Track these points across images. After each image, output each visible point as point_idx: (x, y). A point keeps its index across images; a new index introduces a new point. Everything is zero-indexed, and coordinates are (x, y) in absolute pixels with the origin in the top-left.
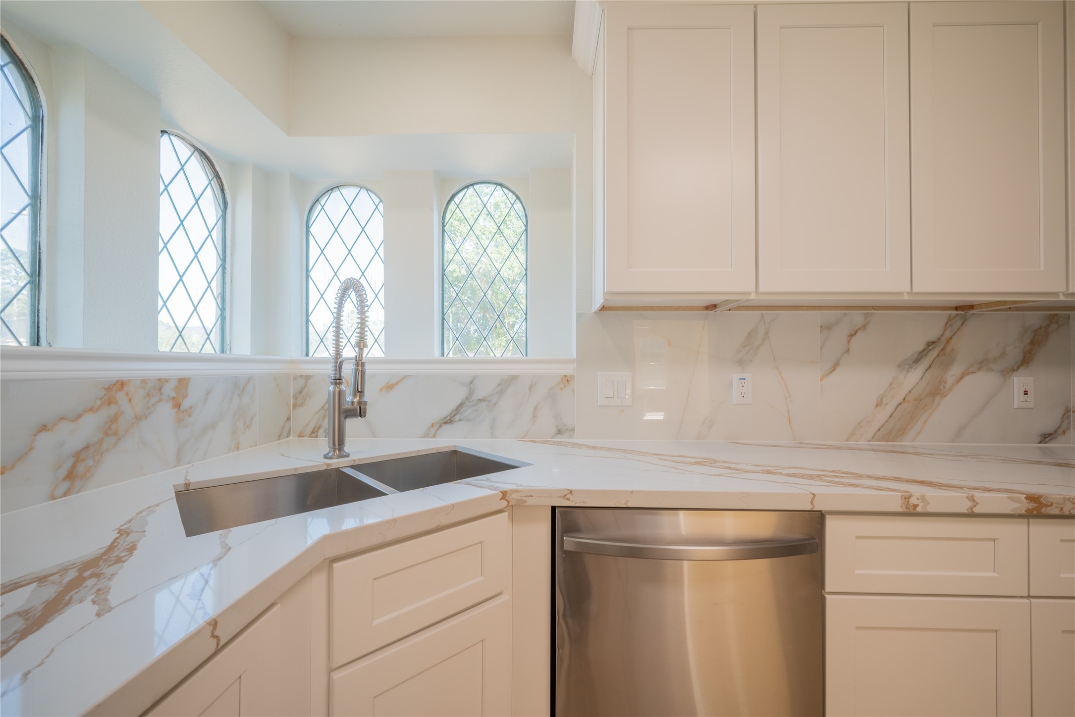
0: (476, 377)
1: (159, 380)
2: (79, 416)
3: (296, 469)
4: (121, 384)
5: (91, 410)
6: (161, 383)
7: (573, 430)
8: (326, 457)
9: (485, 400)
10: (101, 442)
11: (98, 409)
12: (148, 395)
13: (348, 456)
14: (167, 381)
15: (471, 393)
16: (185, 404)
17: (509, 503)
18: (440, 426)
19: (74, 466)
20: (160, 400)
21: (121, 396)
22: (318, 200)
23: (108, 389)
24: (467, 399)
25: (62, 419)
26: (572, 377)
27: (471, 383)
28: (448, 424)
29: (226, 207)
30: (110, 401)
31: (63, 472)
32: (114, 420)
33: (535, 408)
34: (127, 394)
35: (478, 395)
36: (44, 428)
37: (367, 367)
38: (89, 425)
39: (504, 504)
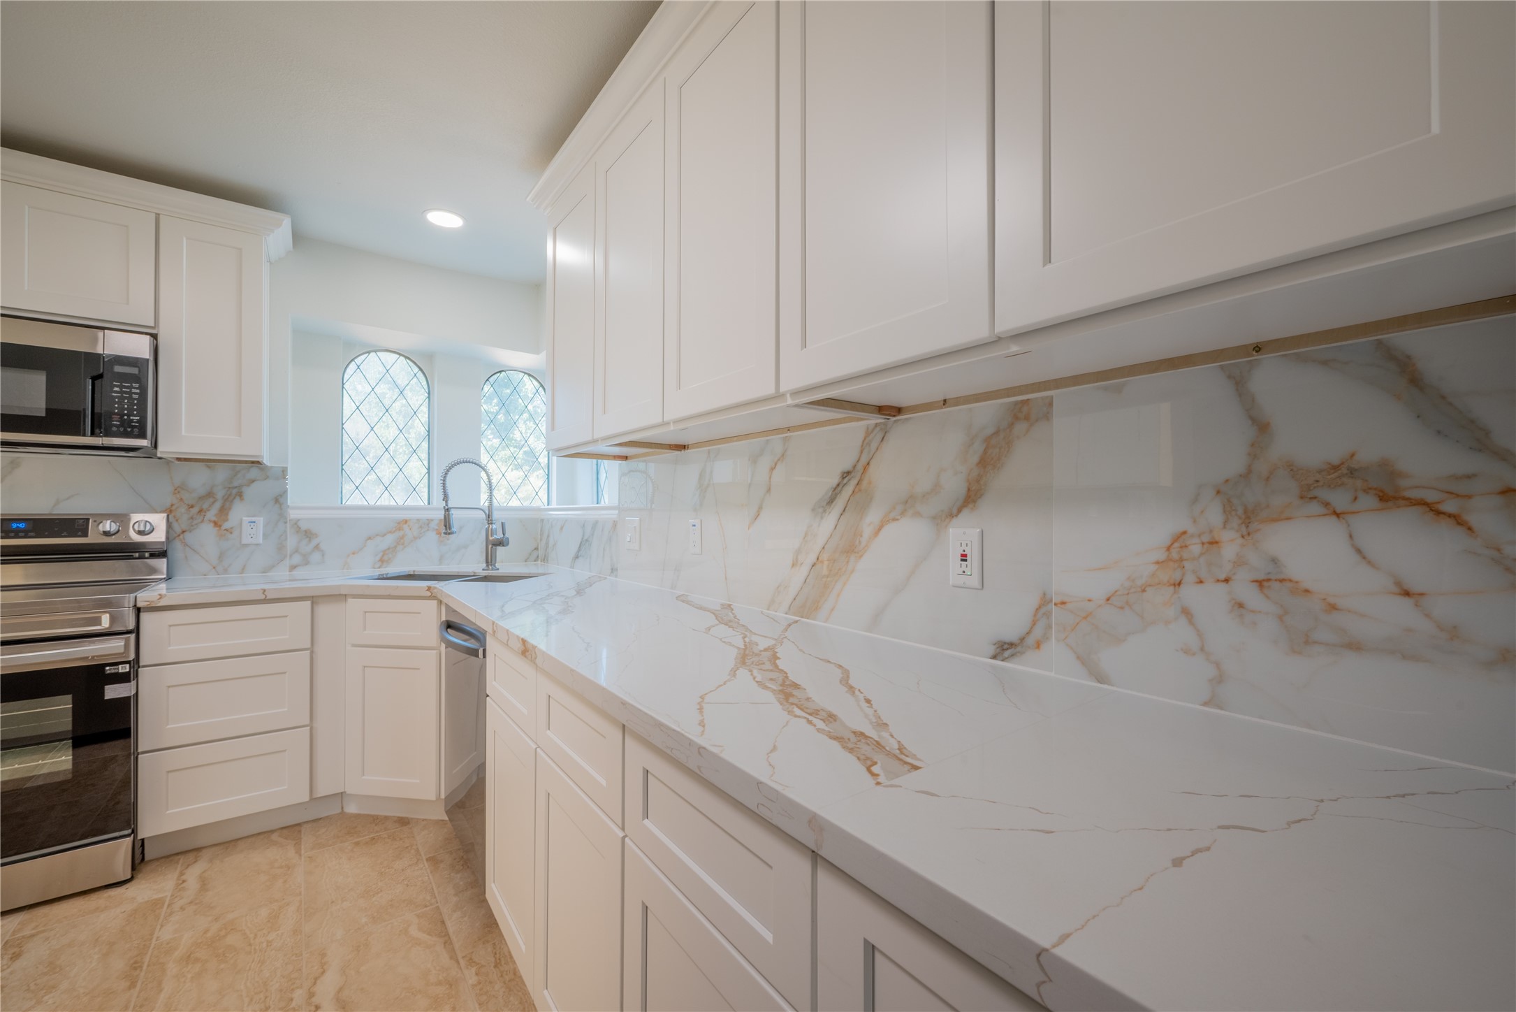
1: (428, 520)
2: (385, 535)
3: (458, 572)
4: (406, 521)
5: (390, 532)
7: (617, 569)
8: (483, 570)
9: (588, 540)
10: (395, 547)
11: (394, 532)
12: (421, 527)
13: (498, 569)
14: (432, 520)
17: (432, 594)
19: (383, 556)
20: (428, 530)
21: (405, 527)
23: (399, 523)
25: (377, 535)
26: (617, 522)
30: (400, 529)
31: (378, 558)
32: (402, 537)
33: (603, 550)
34: (409, 526)
35: (586, 536)
36: (370, 538)
37: (452, 512)
38: (390, 540)
39: (428, 594)
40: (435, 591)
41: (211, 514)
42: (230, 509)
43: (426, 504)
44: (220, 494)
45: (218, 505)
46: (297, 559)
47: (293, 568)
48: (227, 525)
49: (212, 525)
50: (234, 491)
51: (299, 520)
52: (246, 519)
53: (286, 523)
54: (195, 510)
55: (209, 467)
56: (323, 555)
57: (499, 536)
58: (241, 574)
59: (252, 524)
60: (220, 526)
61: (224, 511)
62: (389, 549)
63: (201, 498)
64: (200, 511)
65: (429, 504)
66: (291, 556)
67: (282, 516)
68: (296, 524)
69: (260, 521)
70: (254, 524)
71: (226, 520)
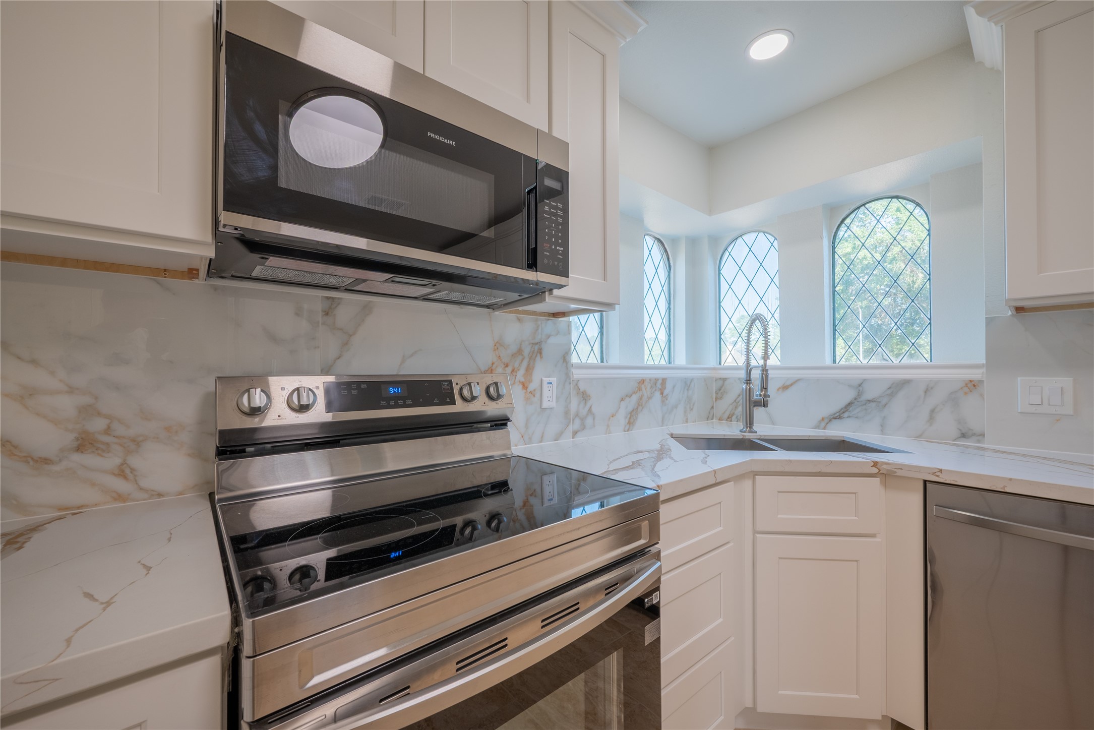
0: (864, 380)
1: (655, 379)
2: (631, 395)
3: (724, 435)
4: (643, 381)
5: (634, 392)
6: (657, 380)
7: (983, 435)
8: (741, 431)
9: (875, 401)
10: (637, 408)
11: (637, 392)
12: (652, 387)
13: (756, 432)
16: (665, 394)
17: (880, 471)
18: (830, 421)
19: (630, 418)
20: (656, 390)
21: (643, 386)
22: (726, 249)
23: (639, 383)
24: (856, 399)
25: (627, 396)
26: (981, 382)
27: (860, 386)
28: (837, 420)
29: (670, 269)
30: (640, 389)
31: (627, 421)
32: (641, 398)
34: (645, 386)
36: (622, 400)
38: (635, 398)
39: (875, 470)
40: (885, 466)
41: (520, 375)
42: (533, 368)
44: (527, 351)
45: (525, 364)
46: (577, 424)
47: (575, 433)
48: (532, 387)
49: (521, 386)
50: (536, 347)
51: (578, 381)
52: (546, 380)
53: (570, 384)
54: (509, 369)
55: (519, 320)
56: (594, 419)
58: (541, 442)
59: (550, 385)
60: (527, 388)
61: (529, 370)
62: (633, 410)
63: (514, 355)
64: (513, 371)
66: (573, 420)
67: (568, 375)
68: (577, 385)
69: (554, 380)
70: (551, 385)
71: (531, 381)
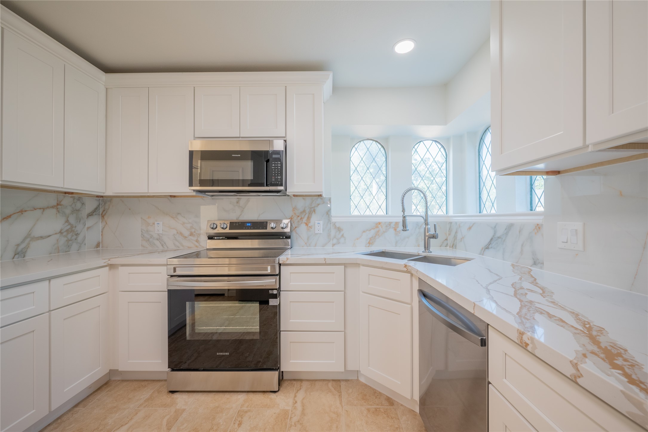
0: (496, 224)
2: (371, 230)
4: (380, 223)
5: (373, 229)
6: (390, 223)
7: (543, 263)
8: (423, 252)
9: (500, 238)
10: (375, 236)
11: (375, 228)
12: (387, 226)
13: (431, 252)
14: (392, 223)
15: (495, 233)
17: (407, 270)
19: (370, 241)
20: (390, 228)
21: (380, 226)
23: (377, 224)
24: (494, 236)
25: (367, 230)
26: (542, 225)
27: (495, 228)
28: (487, 249)
30: (377, 227)
31: (368, 242)
32: (378, 232)
33: (522, 245)
34: (381, 226)
35: (498, 234)
36: (364, 232)
38: (373, 232)
39: (405, 269)
40: (410, 268)
41: (305, 220)
42: (311, 217)
43: (385, 214)
44: (307, 211)
45: (307, 216)
46: (335, 241)
47: (333, 245)
48: (310, 225)
49: (305, 224)
50: (312, 209)
51: (335, 223)
52: (317, 222)
53: (331, 224)
54: (299, 218)
55: (304, 199)
56: (345, 240)
57: (432, 232)
58: (315, 247)
60: (308, 225)
61: (309, 218)
62: (372, 237)
63: (301, 213)
64: (301, 219)
65: (387, 214)
66: (333, 239)
67: (329, 220)
68: (334, 224)
69: (321, 222)
70: (319, 224)
71: (310, 222)
